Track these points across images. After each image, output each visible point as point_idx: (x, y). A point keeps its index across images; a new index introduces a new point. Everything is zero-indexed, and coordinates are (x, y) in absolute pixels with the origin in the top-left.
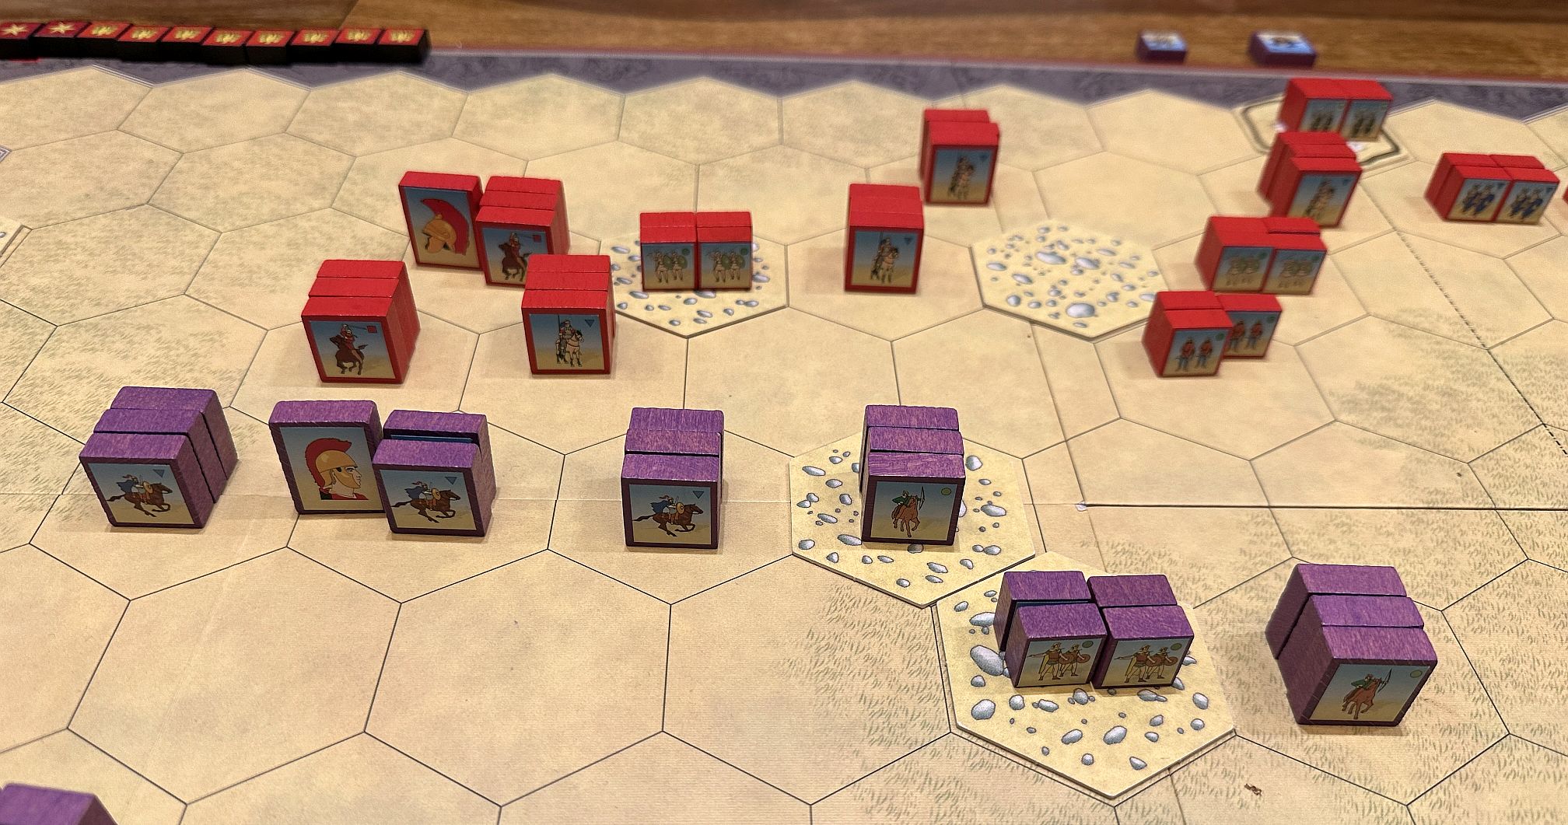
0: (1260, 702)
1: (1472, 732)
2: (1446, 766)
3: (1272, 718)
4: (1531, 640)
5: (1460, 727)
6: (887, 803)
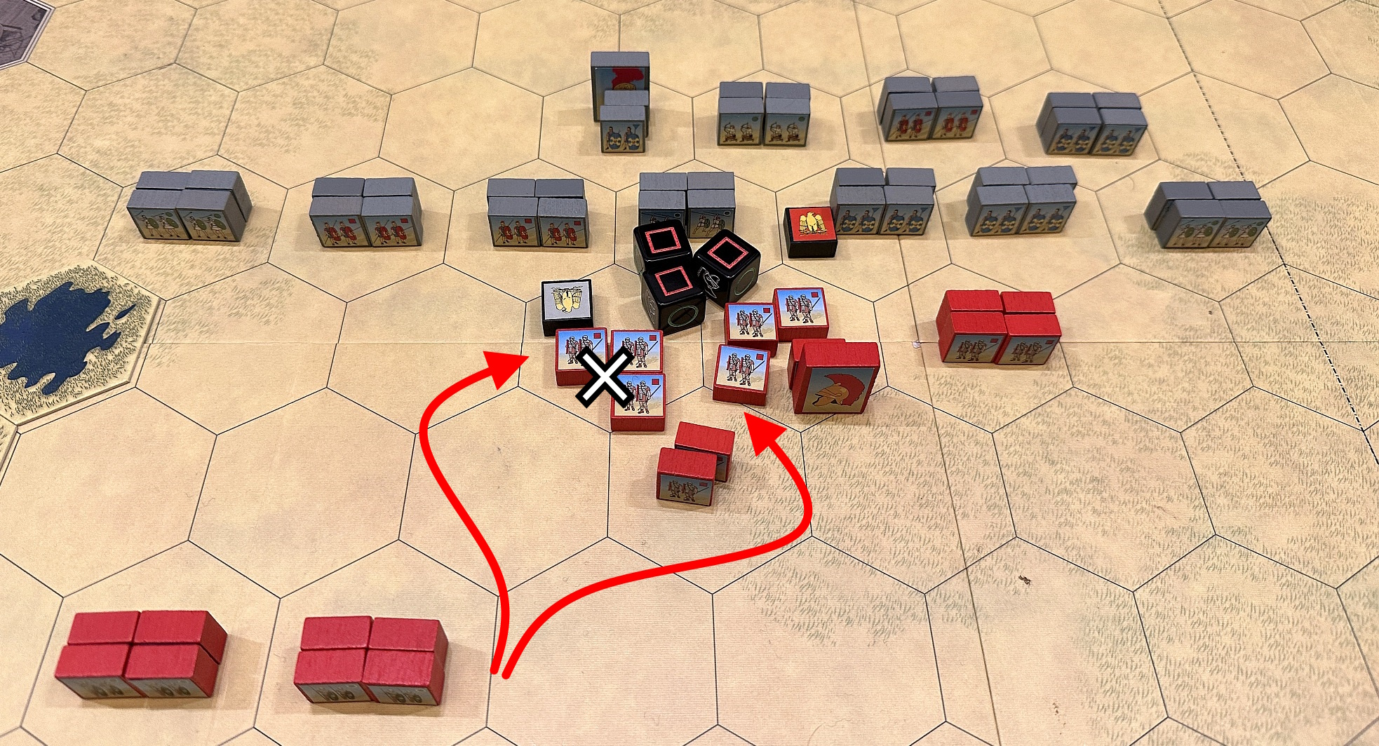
0: (1036, 510)
1: (1188, 533)
2: (1165, 561)
3: (1044, 522)
4: (1244, 456)
5: (1181, 530)
6: (766, 592)
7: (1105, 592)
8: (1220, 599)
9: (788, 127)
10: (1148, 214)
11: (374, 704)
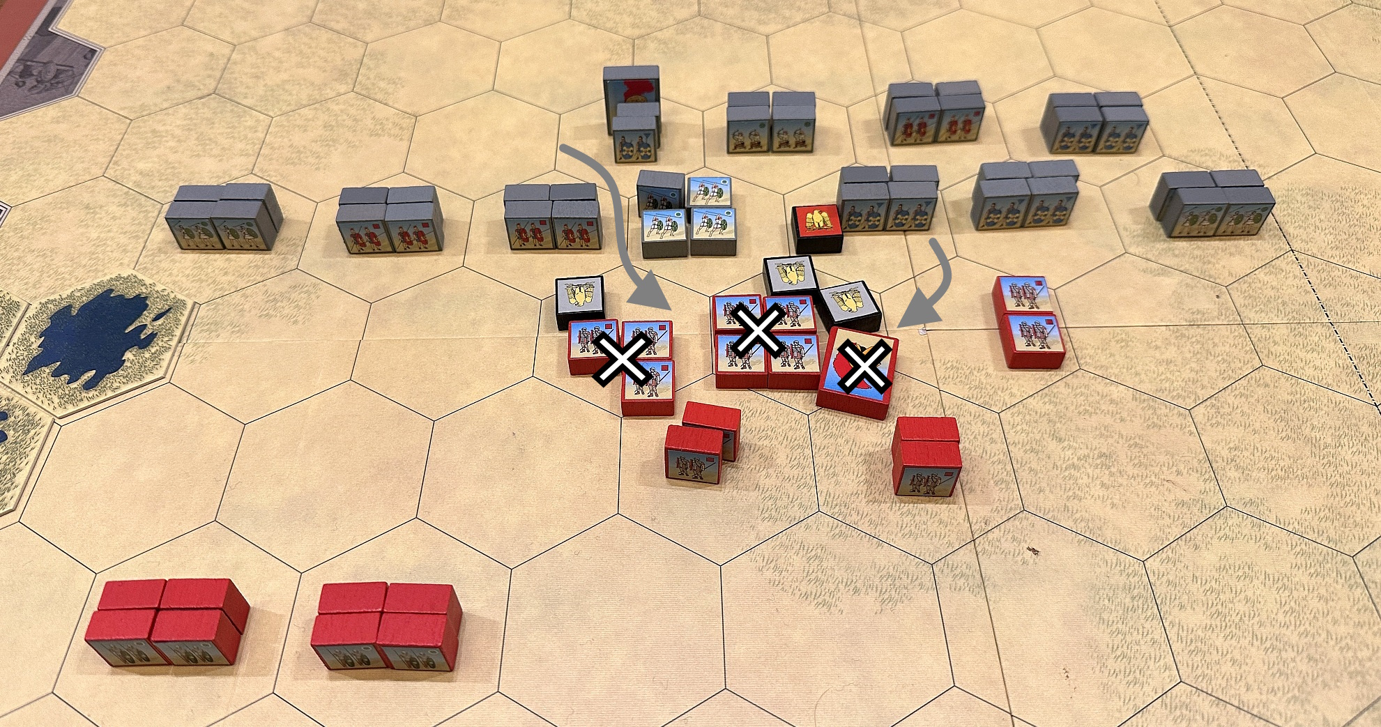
0: (1044, 485)
1: (1199, 505)
2: (1176, 531)
3: (1052, 497)
4: (1255, 432)
5: (1191, 502)
6: (773, 563)
7: (1114, 561)
8: (1232, 568)
9: (795, 133)
10: (1153, 206)
11: (389, 671)
